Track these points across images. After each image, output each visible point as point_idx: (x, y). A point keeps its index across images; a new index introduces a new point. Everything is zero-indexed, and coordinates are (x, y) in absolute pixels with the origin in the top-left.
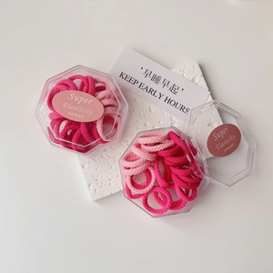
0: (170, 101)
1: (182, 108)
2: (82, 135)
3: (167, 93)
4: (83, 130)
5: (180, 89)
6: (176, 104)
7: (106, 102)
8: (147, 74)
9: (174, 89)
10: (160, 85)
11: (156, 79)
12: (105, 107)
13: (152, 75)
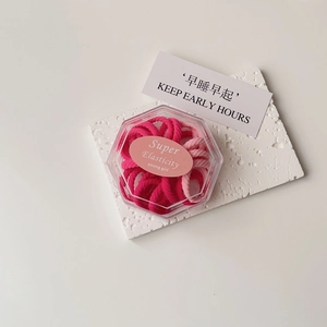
0: (224, 111)
1: (241, 117)
2: (162, 193)
3: (219, 101)
4: (164, 186)
5: (235, 94)
6: (232, 113)
7: (196, 153)
8: (191, 80)
9: (227, 95)
10: (209, 92)
11: (203, 86)
12: (194, 158)
13: (197, 82)
